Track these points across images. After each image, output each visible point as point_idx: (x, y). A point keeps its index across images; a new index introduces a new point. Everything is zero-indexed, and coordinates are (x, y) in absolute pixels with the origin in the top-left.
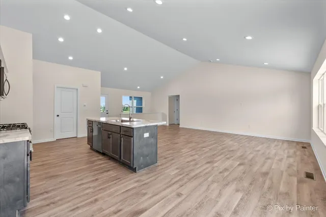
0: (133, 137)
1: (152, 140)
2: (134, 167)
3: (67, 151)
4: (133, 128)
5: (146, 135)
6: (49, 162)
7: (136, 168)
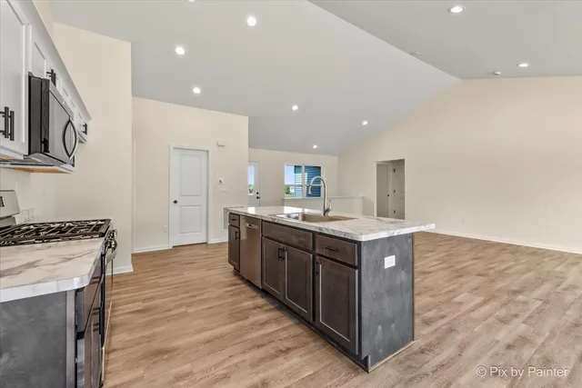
0: (359, 267)
1: (403, 276)
2: (364, 356)
3: (190, 275)
4: (359, 243)
5: (390, 262)
6: (157, 302)
7: (367, 358)
